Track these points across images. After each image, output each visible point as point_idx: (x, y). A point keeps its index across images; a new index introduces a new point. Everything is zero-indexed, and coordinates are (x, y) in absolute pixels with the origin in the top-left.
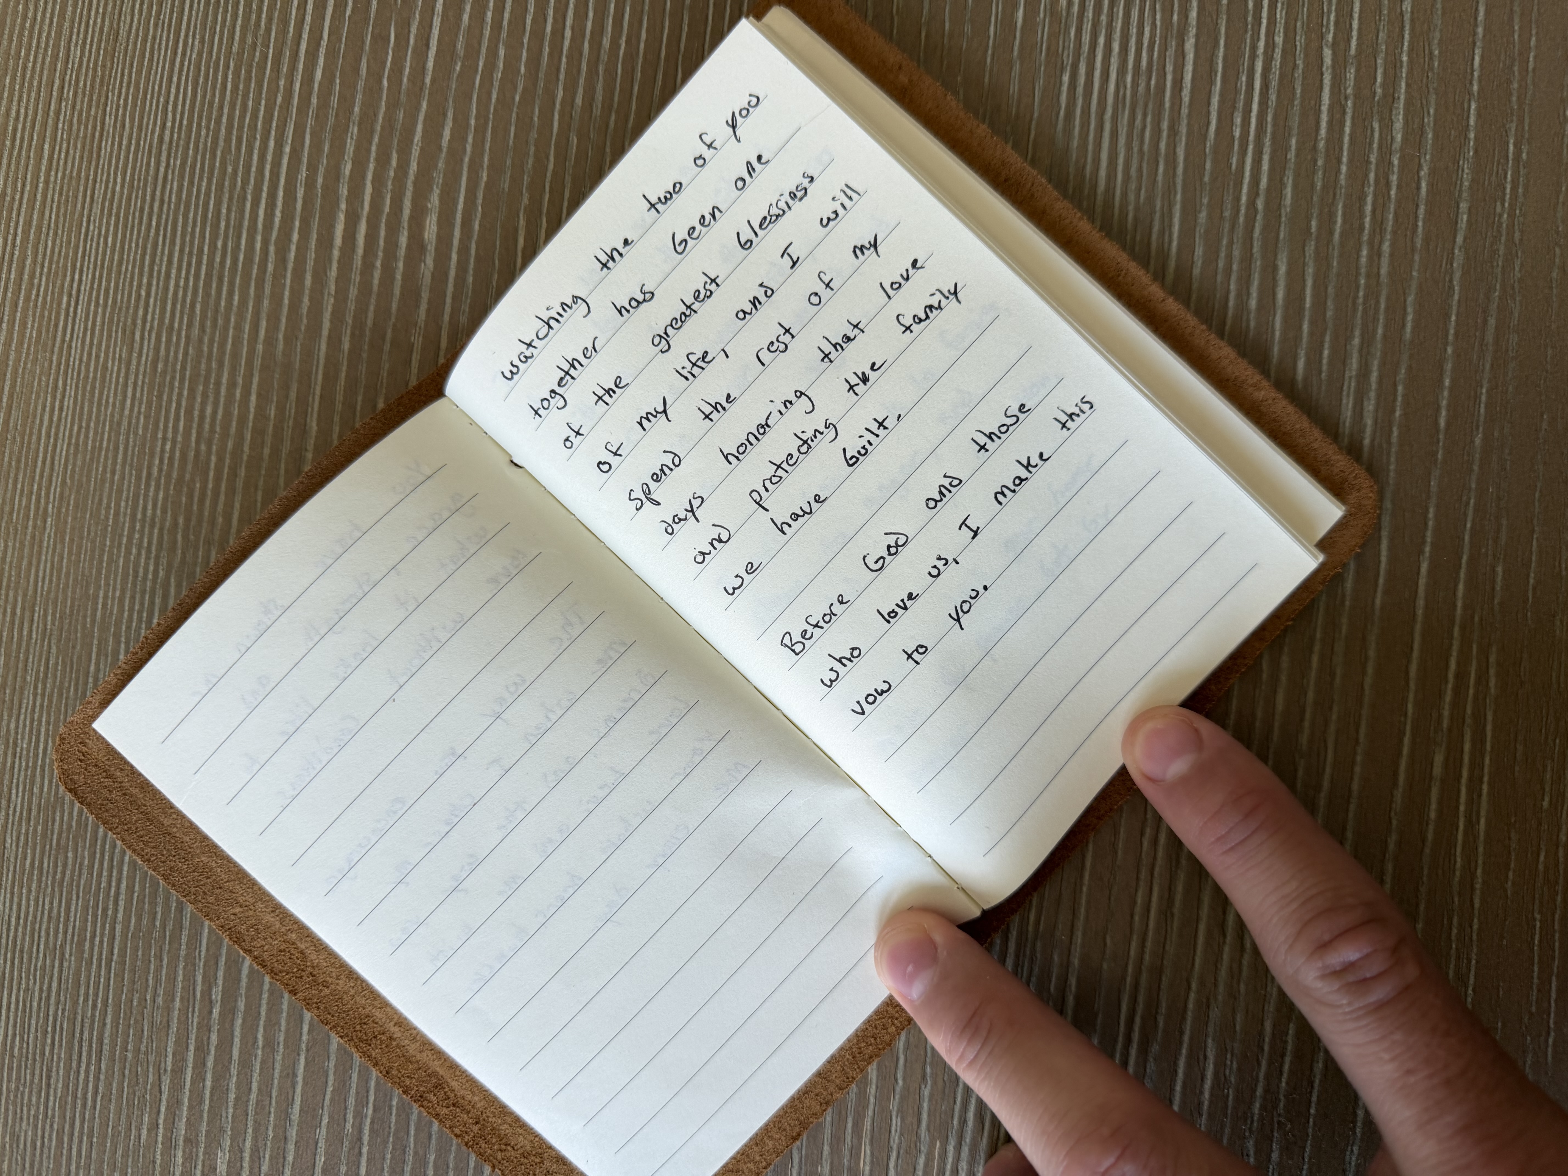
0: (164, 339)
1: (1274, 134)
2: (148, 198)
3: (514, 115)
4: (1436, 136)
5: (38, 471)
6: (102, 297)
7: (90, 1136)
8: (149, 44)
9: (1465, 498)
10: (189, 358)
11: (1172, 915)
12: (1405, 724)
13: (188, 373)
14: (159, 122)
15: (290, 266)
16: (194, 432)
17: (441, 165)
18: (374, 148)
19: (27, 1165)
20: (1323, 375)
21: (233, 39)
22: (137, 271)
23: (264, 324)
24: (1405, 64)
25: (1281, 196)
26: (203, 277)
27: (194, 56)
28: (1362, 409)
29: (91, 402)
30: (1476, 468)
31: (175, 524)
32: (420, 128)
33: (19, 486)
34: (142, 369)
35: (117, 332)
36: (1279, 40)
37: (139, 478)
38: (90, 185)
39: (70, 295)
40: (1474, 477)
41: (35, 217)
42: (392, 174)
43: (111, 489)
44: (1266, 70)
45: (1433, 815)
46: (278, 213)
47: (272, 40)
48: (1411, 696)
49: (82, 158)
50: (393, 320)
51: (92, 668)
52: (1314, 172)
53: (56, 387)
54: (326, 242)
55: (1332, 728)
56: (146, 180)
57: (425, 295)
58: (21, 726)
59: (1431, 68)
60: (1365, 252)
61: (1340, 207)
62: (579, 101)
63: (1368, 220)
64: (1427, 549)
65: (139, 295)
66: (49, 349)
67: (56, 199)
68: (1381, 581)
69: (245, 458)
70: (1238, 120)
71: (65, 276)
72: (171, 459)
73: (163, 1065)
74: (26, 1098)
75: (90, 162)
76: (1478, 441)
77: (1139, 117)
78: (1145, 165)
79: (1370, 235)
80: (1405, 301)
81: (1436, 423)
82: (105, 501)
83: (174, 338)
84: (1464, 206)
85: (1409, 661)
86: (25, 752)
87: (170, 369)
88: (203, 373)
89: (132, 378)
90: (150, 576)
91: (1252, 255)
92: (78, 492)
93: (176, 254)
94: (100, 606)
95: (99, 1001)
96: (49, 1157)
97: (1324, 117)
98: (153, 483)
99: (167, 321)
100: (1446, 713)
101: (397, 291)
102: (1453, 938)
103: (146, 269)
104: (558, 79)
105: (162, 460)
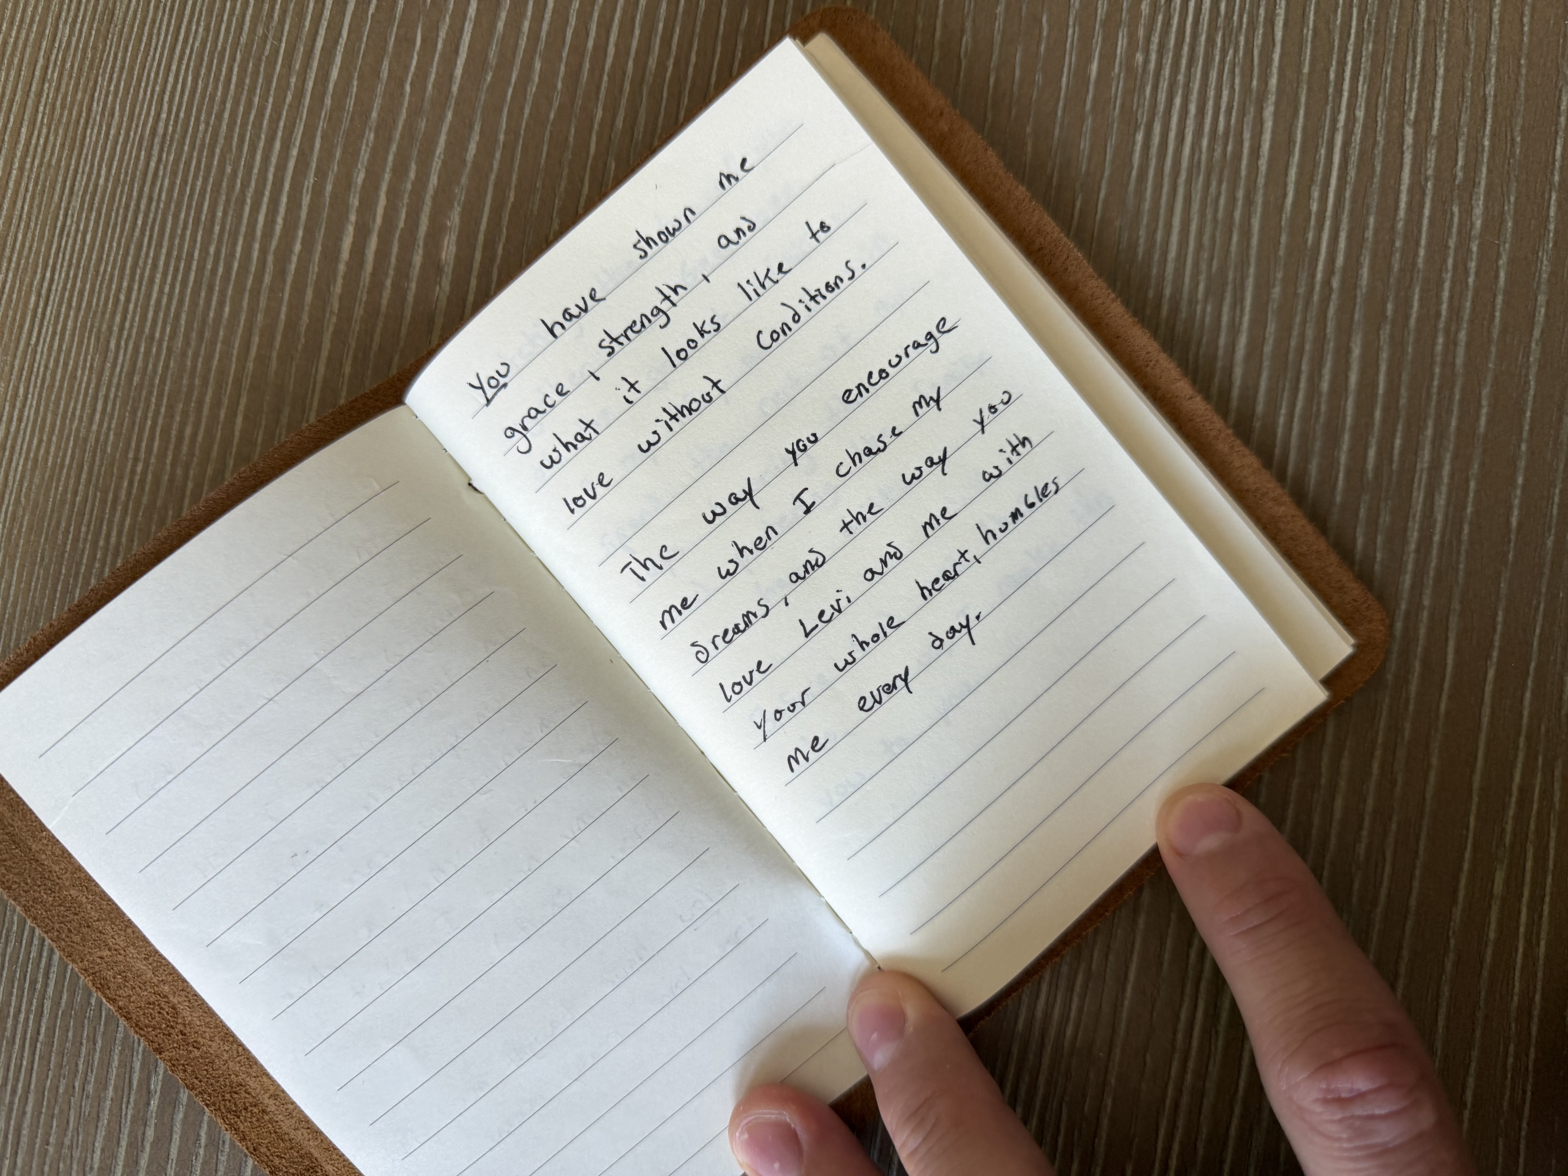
0: (142, 350)
1: (1352, 212)
2: (135, 194)
3: (547, 133)
4: (1516, 223)
6: (75, 299)
8: (147, 28)
9: (1534, 602)
10: (170, 372)
11: (1217, 1033)
12: (1467, 837)
13: (167, 388)
14: (152, 113)
15: (290, 279)
16: (170, 454)
17: (464, 180)
18: (391, 158)
20: (1395, 466)
21: (242, 29)
22: (116, 273)
23: (256, 340)
24: (1486, 149)
25: (1357, 276)
26: (191, 284)
27: (197, 44)
28: (1433, 503)
29: (55, 414)
30: (1547, 571)
32: (443, 138)
34: (115, 381)
35: (89, 338)
36: (1360, 114)
37: (104, 501)
38: (70, 176)
39: (39, 295)
40: (1545, 581)
42: (409, 186)
43: (71, 511)
44: (1346, 144)
45: (1492, 935)
46: (280, 220)
47: (285, 34)
48: (1474, 808)
49: (63, 145)
50: (402, 344)
52: (1392, 254)
53: (16, 395)
54: (331, 255)
55: (1391, 839)
56: (134, 174)
59: (1513, 154)
60: (1440, 340)
61: (1417, 290)
62: (619, 123)
63: (1444, 306)
64: (1495, 654)
65: (117, 300)
66: (10, 353)
67: (31, 188)
68: (1447, 685)
70: (1316, 194)
71: (35, 273)
72: (142, 482)
73: (89, 1160)
75: (72, 151)
76: (1550, 543)
77: (1214, 183)
78: (1218, 234)
79: (1446, 322)
80: (1480, 393)
81: (1508, 522)
82: (63, 525)
83: (154, 350)
84: (1542, 299)
85: (1473, 772)
87: (147, 383)
88: (184, 389)
89: (103, 390)
91: (1325, 335)
92: (33, 513)
93: (163, 258)
95: (20, 1085)
97: (1404, 198)
98: (120, 508)
99: (147, 330)
100: (1509, 828)
102: (1509, 1067)
103: (128, 272)
104: (597, 99)
105: (131, 483)
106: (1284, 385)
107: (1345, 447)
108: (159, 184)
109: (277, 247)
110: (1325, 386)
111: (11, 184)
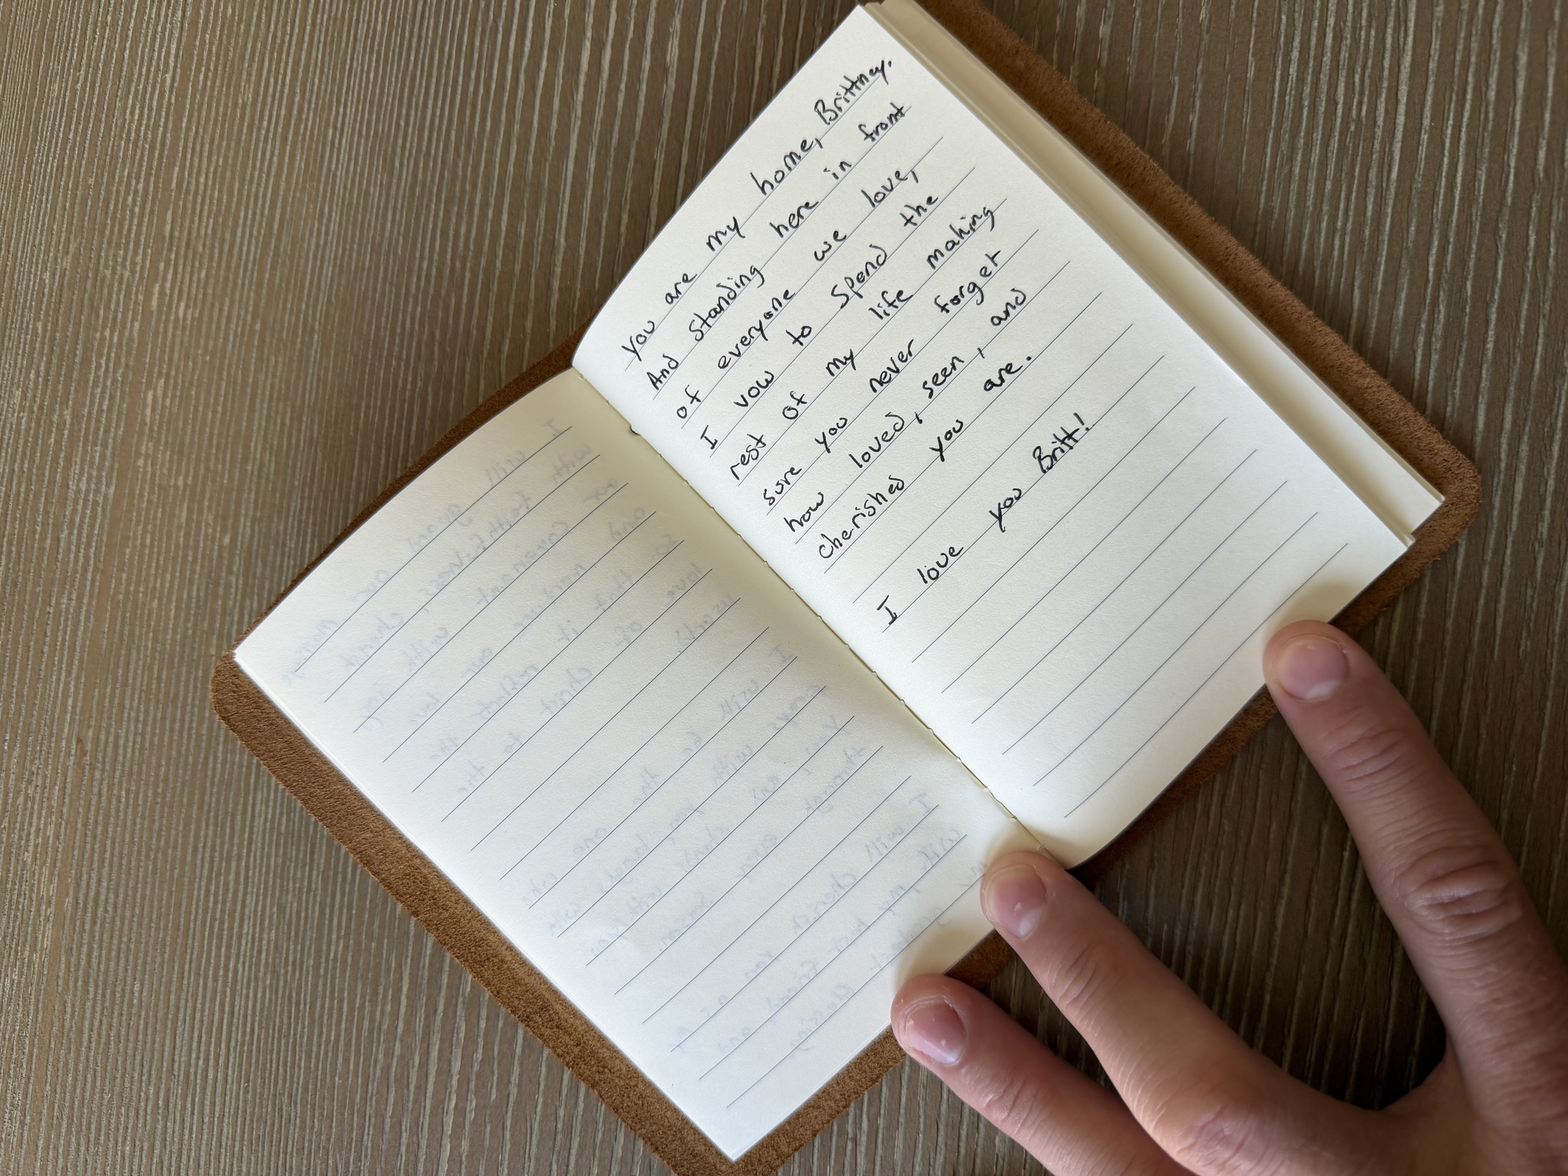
0: (421, 165)
2: (407, 34)
5: (306, 291)
6: (364, 129)
7: (350, 909)
10: (445, 180)
13: (443, 196)
15: (539, 92)
16: (449, 250)
19: (293, 934)
22: (396, 103)
23: (514, 147)
26: (457, 106)
29: (354, 226)
31: (432, 336)
33: (289, 306)
34: (401, 193)
35: (378, 160)
37: (398, 295)
38: (353, 25)
39: (335, 128)
41: (303, 57)
43: (373, 305)
46: (528, 43)
50: (637, 138)
51: (355, 473)
53: (322, 213)
54: (573, 68)
56: (405, 18)
57: (667, 115)
58: (289, 528)
65: (398, 126)
66: (316, 177)
67: (322, 39)
69: (497, 273)
71: (330, 110)
72: (428, 276)
74: (292, 871)
82: (367, 317)
83: (431, 164)
86: (293, 552)
87: (427, 193)
88: (458, 194)
89: (392, 202)
90: (409, 387)
92: (342, 310)
93: (433, 85)
94: (362, 415)
96: (312, 927)
98: (411, 300)
99: (424, 148)
101: (641, 112)
103: (405, 99)
105: (419, 278)
106: (1451, 97)
107: (1515, 151)
108: (426, 24)
109: (528, 66)
110: (1492, 95)
111: (306, 38)
